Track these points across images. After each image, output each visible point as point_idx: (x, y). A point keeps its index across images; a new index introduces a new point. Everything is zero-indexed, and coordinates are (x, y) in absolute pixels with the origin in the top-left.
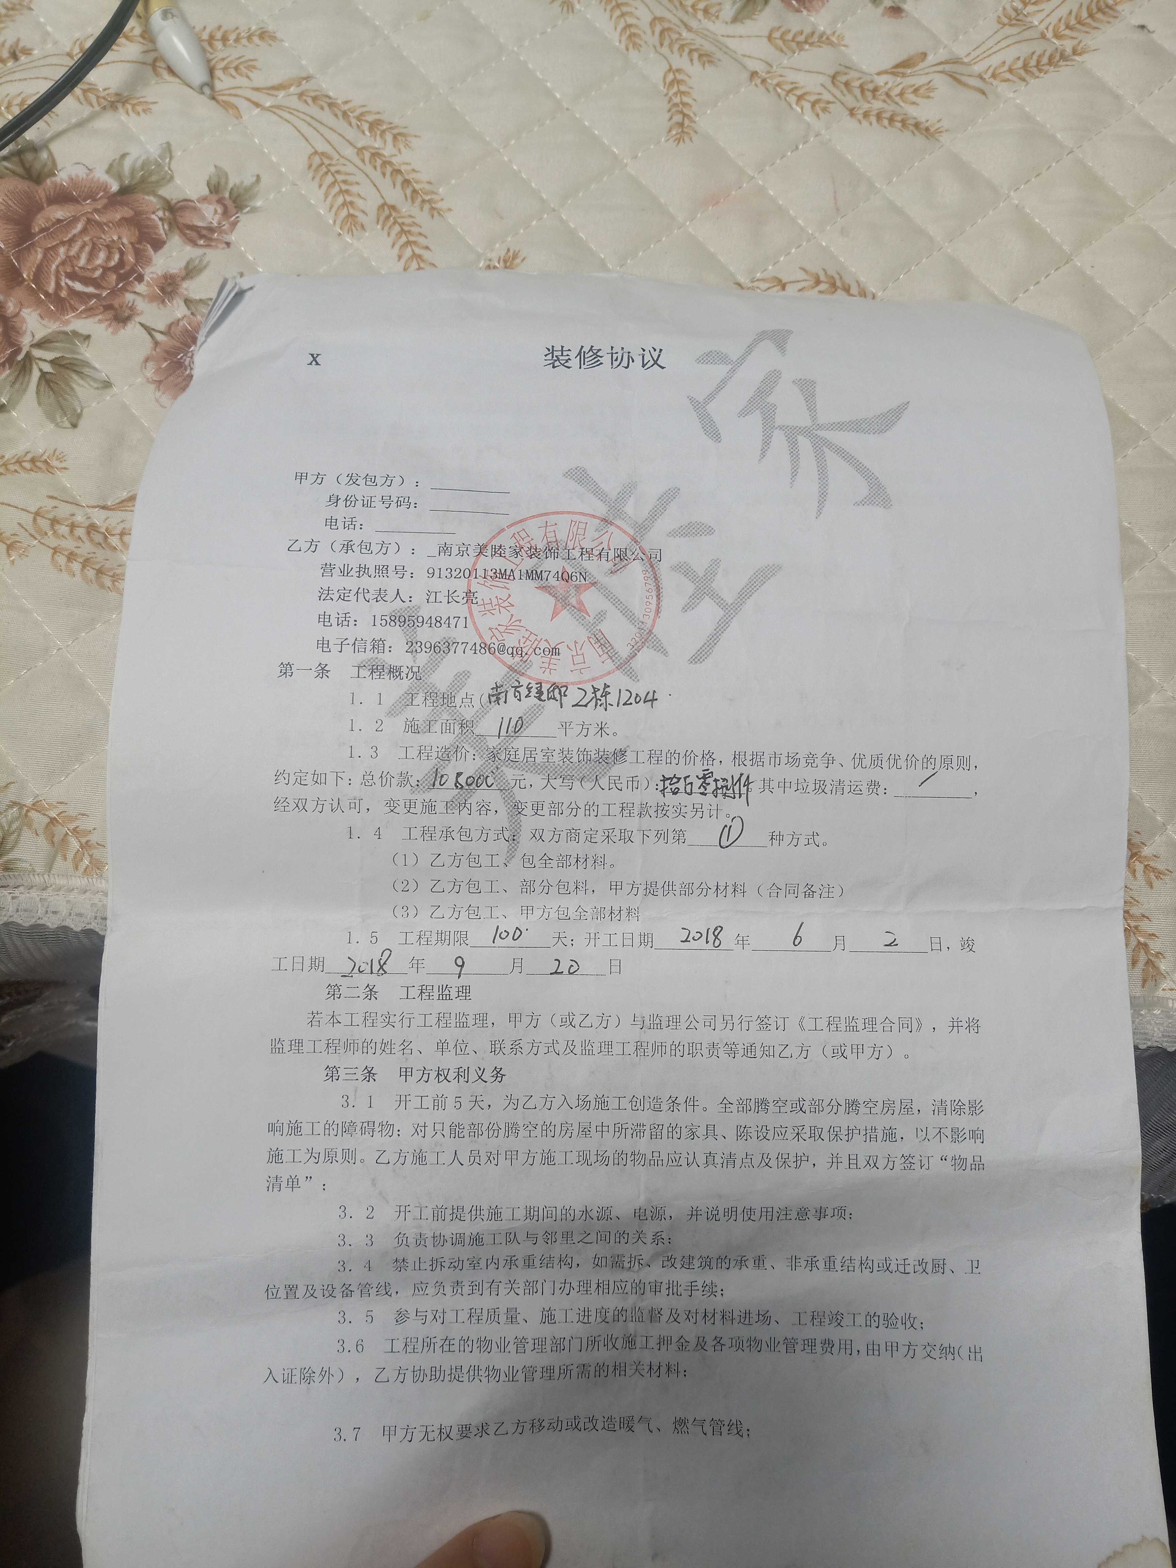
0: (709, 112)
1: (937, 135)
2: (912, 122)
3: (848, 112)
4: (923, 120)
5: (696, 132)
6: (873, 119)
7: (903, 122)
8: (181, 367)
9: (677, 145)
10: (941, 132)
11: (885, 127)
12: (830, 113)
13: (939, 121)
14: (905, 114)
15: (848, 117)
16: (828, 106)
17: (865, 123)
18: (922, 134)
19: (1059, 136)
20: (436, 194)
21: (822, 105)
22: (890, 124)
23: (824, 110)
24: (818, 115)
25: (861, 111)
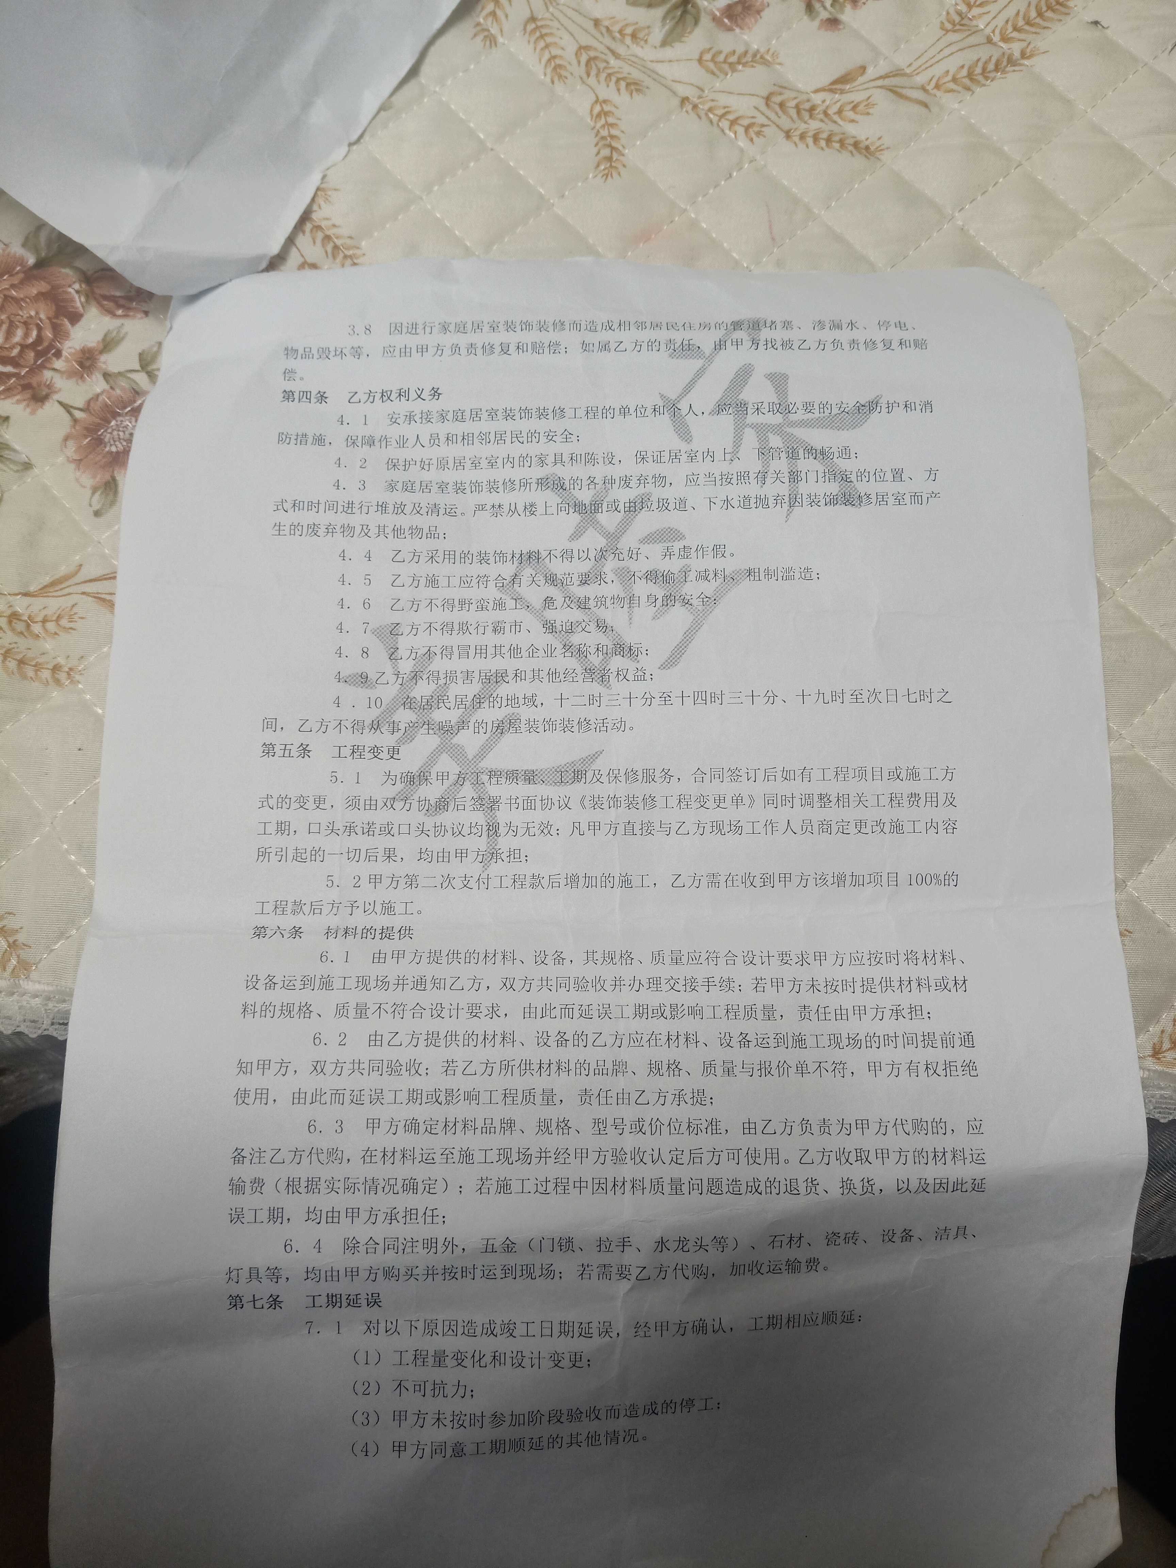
0: (638, 143)
1: (878, 153)
2: (851, 141)
3: (783, 135)
4: (863, 138)
5: (624, 166)
6: (810, 141)
7: (842, 142)
8: (101, 443)
9: (605, 182)
10: (881, 150)
11: (822, 149)
12: (764, 136)
13: (880, 138)
14: (844, 134)
15: (784, 139)
16: (763, 129)
17: (801, 146)
18: (860, 153)
19: (1006, 148)
20: (358, 248)
21: (756, 129)
22: (827, 145)
23: (758, 134)
24: (752, 140)
25: (798, 133)
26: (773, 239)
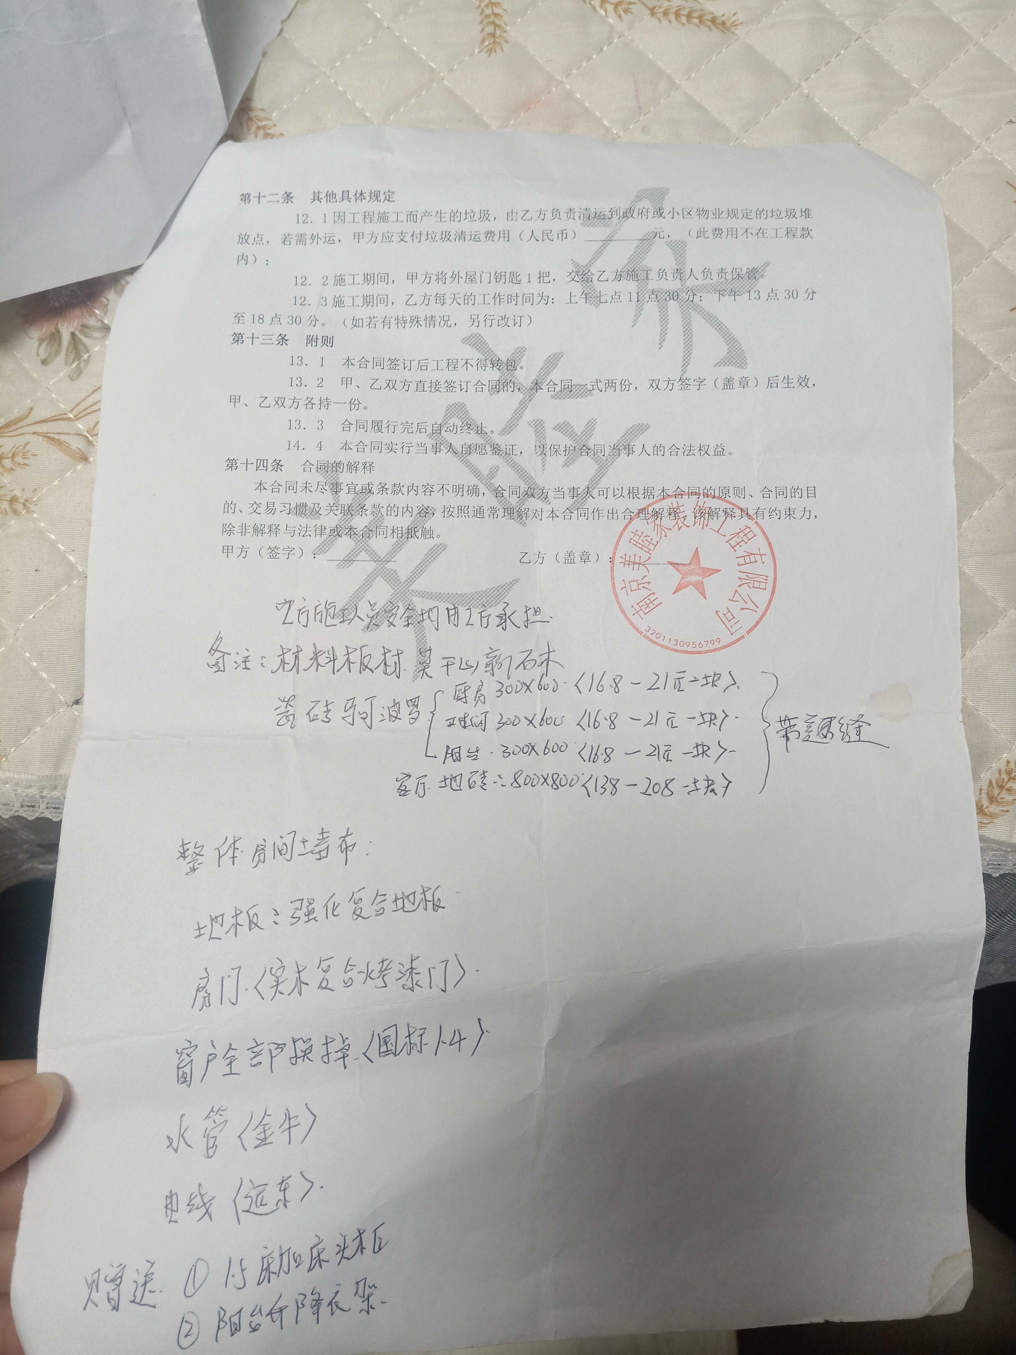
1: (733, 28)
2: (709, 17)
3: (649, 12)
4: (719, 14)
5: (506, 41)
6: (672, 17)
7: (700, 18)
9: (489, 56)
10: (737, 25)
11: (683, 24)
12: (632, 13)
14: (702, 10)
15: (650, 15)
16: (630, 7)
17: (664, 22)
18: (718, 28)
19: (847, 23)
20: (270, 120)
21: (624, 6)
22: (688, 21)
23: (626, 11)
24: (620, 17)
25: (662, 10)
26: (640, 108)
